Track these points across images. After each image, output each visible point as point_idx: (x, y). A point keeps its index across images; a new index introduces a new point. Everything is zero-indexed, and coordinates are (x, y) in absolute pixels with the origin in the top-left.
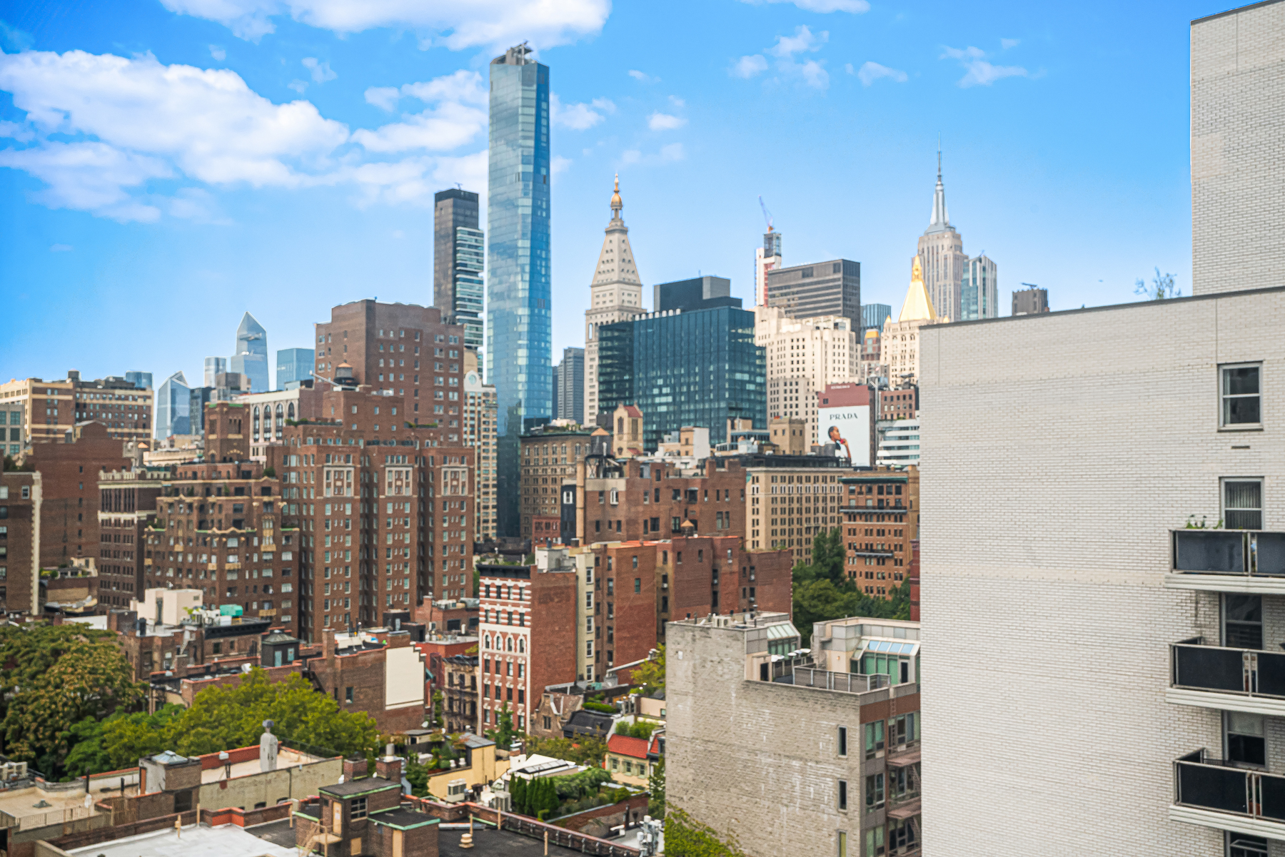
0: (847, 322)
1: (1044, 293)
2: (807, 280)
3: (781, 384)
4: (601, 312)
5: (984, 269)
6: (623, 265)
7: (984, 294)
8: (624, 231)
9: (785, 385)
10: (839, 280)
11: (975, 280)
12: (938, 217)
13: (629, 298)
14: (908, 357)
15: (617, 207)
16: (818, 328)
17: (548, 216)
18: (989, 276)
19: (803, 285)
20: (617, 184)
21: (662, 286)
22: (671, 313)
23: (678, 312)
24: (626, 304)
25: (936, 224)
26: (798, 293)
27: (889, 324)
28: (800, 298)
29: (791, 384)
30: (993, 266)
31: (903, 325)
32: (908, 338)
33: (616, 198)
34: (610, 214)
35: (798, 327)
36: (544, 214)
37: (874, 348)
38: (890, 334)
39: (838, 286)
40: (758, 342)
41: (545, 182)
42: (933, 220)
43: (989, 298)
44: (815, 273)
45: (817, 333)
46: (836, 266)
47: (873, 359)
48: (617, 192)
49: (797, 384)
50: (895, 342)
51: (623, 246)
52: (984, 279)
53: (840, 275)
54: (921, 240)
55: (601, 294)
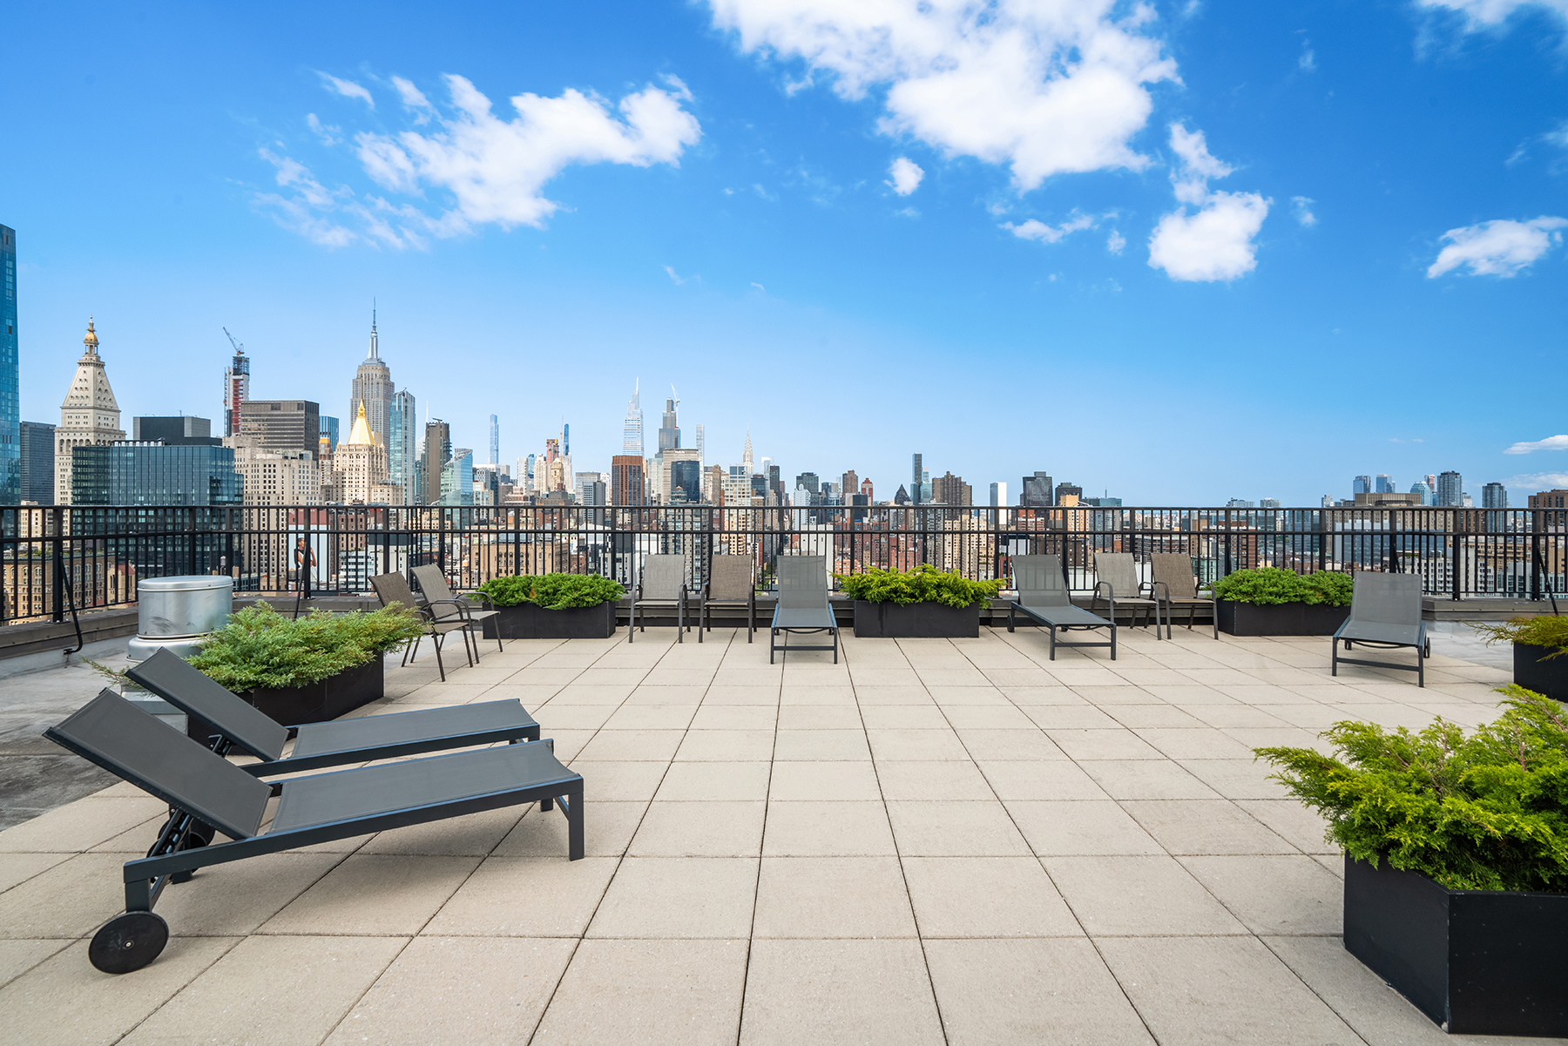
0: (310, 454)
1: (447, 426)
2: (276, 412)
3: (255, 498)
4: (75, 431)
5: (406, 401)
6: (99, 394)
7: (406, 417)
8: (99, 365)
9: (259, 498)
10: (302, 415)
11: (400, 407)
12: (372, 355)
13: (106, 422)
14: (354, 469)
15: (94, 344)
16: (286, 458)
17: (16, 362)
18: (409, 405)
19: (272, 415)
20: (92, 325)
21: (142, 419)
22: (152, 444)
23: (160, 444)
24: (102, 427)
25: (371, 359)
26: (267, 420)
27: (340, 446)
28: (269, 425)
29: (264, 499)
30: (413, 399)
31: (351, 448)
32: (355, 457)
33: (91, 336)
34: (84, 348)
35: (270, 456)
36: (10, 361)
37: (326, 451)
38: (341, 453)
39: (302, 420)
40: (237, 470)
41: (10, 332)
42: (369, 356)
43: (409, 420)
44: (282, 408)
45: (286, 462)
46: (299, 405)
47: (325, 459)
48: (93, 331)
49: (269, 498)
50: (344, 458)
51: (99, 378)
52: (406, 407)
53: (303, 412)
54: (360, 368)
55: (74, 416)
